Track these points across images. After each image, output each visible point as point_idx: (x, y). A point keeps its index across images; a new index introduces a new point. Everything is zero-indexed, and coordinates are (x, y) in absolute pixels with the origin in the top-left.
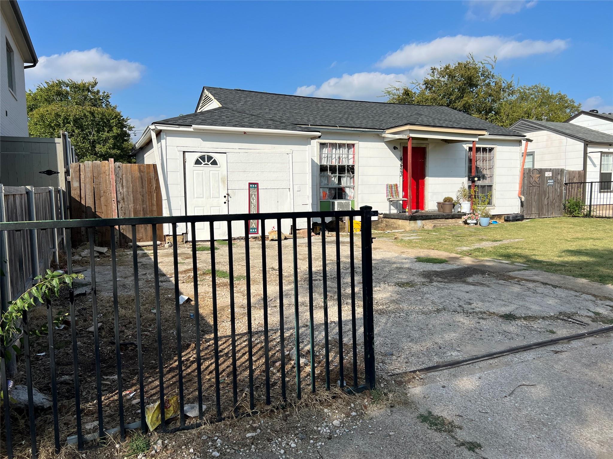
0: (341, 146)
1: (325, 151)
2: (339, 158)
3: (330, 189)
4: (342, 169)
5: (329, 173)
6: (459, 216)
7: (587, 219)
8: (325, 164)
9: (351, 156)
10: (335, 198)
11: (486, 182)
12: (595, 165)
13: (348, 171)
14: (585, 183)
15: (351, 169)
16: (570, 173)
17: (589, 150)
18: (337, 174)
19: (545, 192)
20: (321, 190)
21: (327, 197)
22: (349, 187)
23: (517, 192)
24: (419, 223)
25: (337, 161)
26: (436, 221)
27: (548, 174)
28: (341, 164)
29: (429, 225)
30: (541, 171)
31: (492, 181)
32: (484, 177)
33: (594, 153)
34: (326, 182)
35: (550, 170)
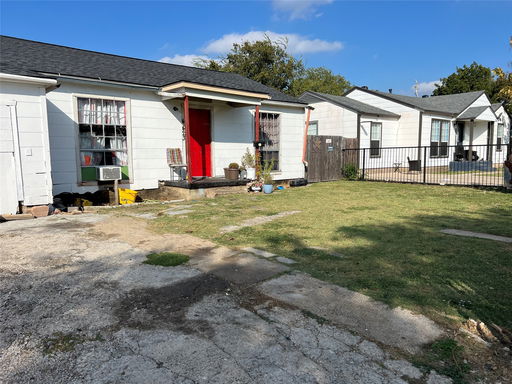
0: (107, 103)
1: (87, 107)
2: (106, 116)
3: (95, 153)
4: (110, 130)
5: (93, 135)
6: (244, 183)
7: (361, 183)
8: (87, 123)
9: (122, 115)
10: (102, 164)
11: (273, 148)
12: (366, 134)
13: (118, 132)
14: (359, 149)
15: (122, 131)
16: (347, 140)
17: (362, 120)
18: (104, 136)
19: (326, 158)
20: (83, 154)
21: (91, 163)
22: (120, 151)
23: (301, 158)
24: (201, 191)
25: (104, 120)
26: (219, 189)
27: (328, 141)
28: (108, 124)
29: (211, 193)
30: (323, 138)
31: (278, 147)
32: (270, 143)
33: (366, 123)
34: (89, 144)
35: (330, 137)
